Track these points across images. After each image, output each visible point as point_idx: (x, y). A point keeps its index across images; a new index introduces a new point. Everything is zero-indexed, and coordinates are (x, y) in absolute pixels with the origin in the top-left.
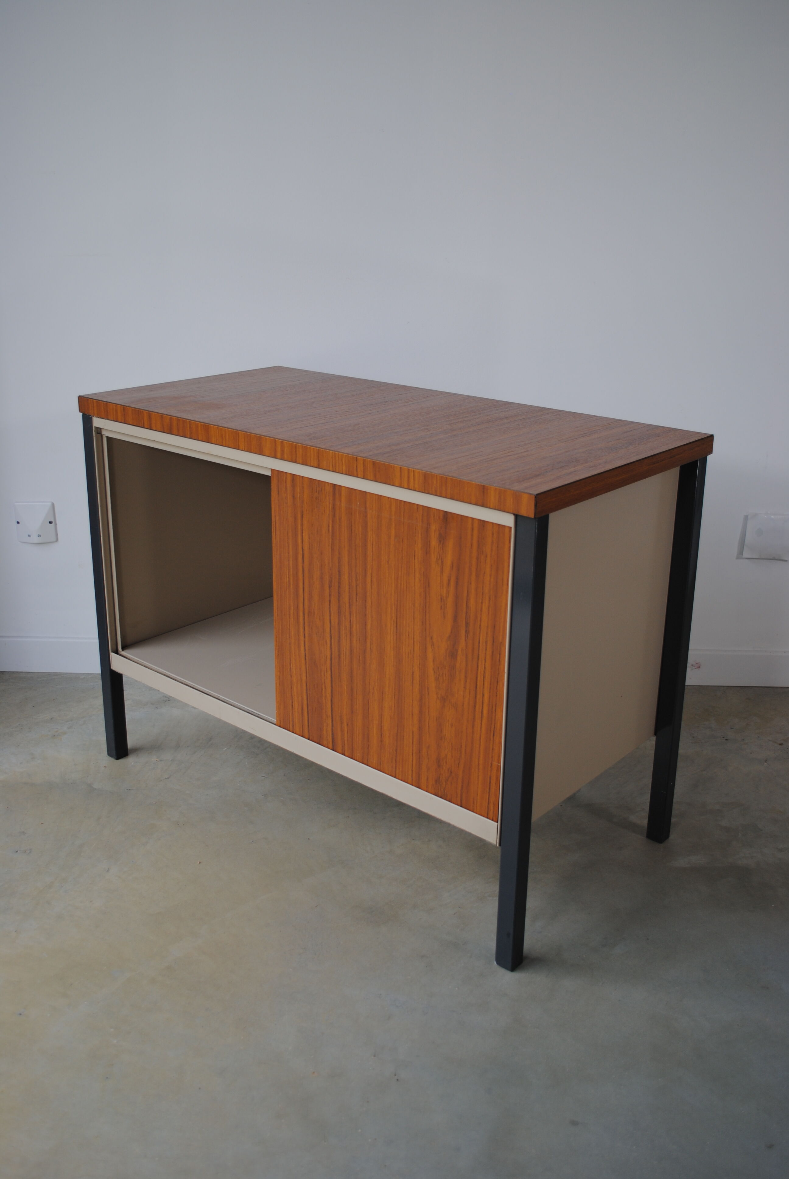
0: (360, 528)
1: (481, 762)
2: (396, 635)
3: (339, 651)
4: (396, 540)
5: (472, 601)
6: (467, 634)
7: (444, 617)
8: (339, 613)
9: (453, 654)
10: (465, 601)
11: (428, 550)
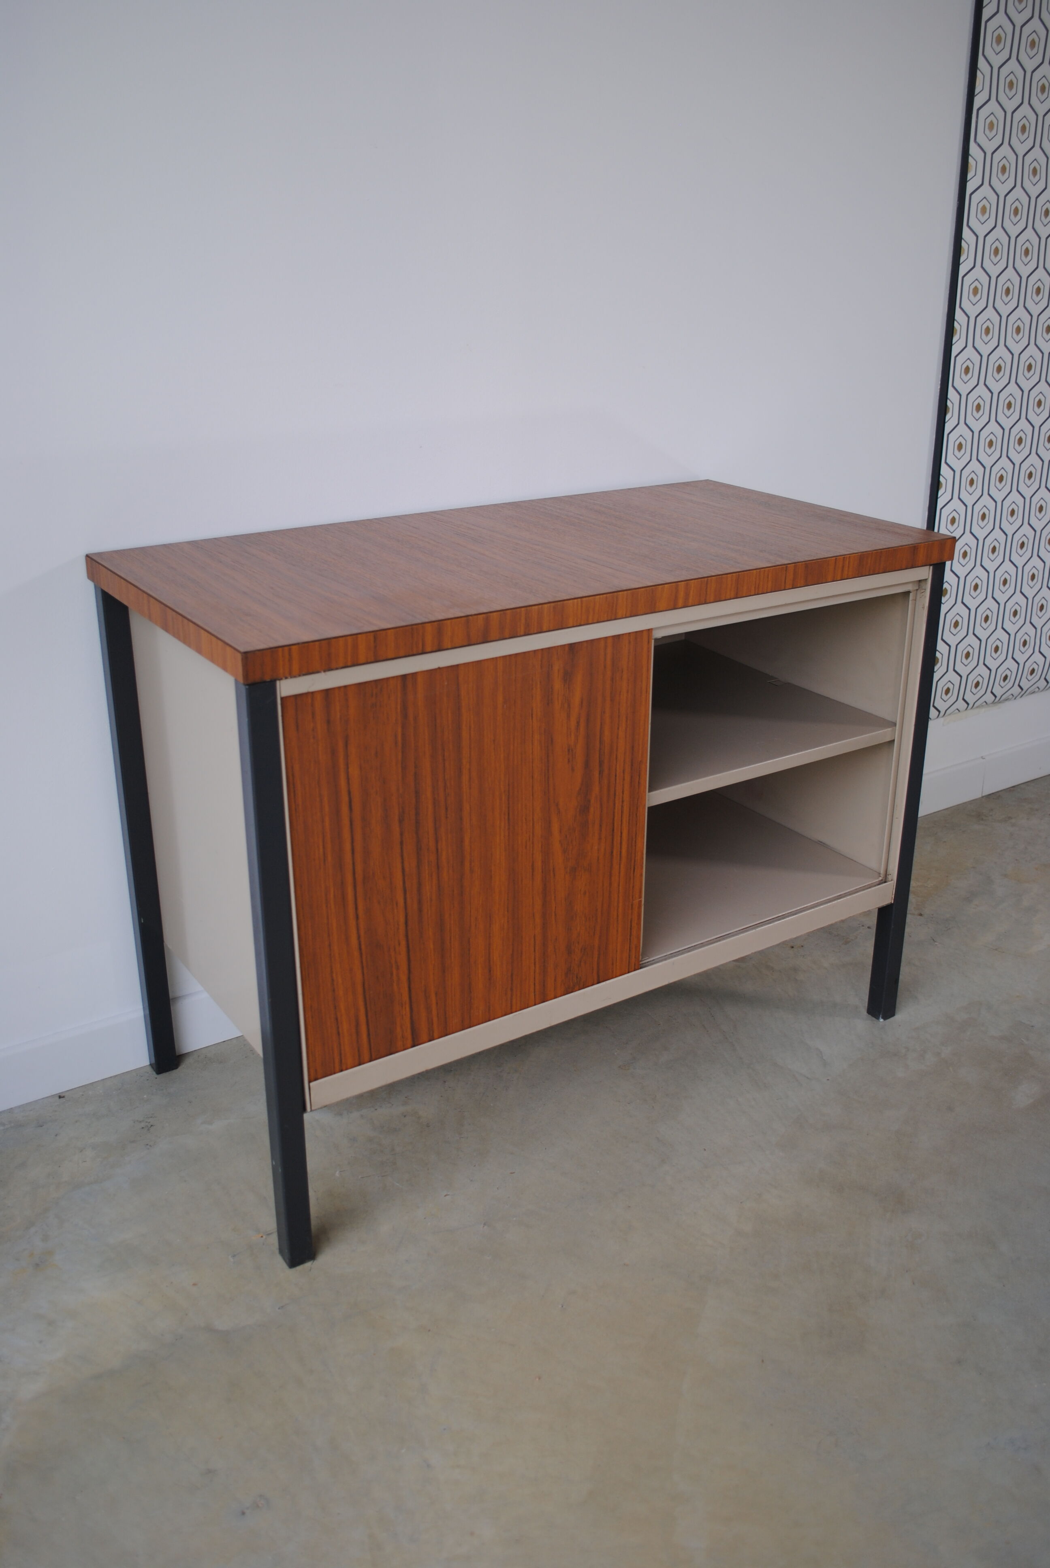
0: (450, 715)
1: (620, 910)
2: (508, 830)
3: (419, 903)
4: (505, 706)
5: (607, 733)
6: (601, 775)
7: (573, 770)
8: (418, 850)
9: (584, 809)
10: (598, 737)
11: (550, 698)
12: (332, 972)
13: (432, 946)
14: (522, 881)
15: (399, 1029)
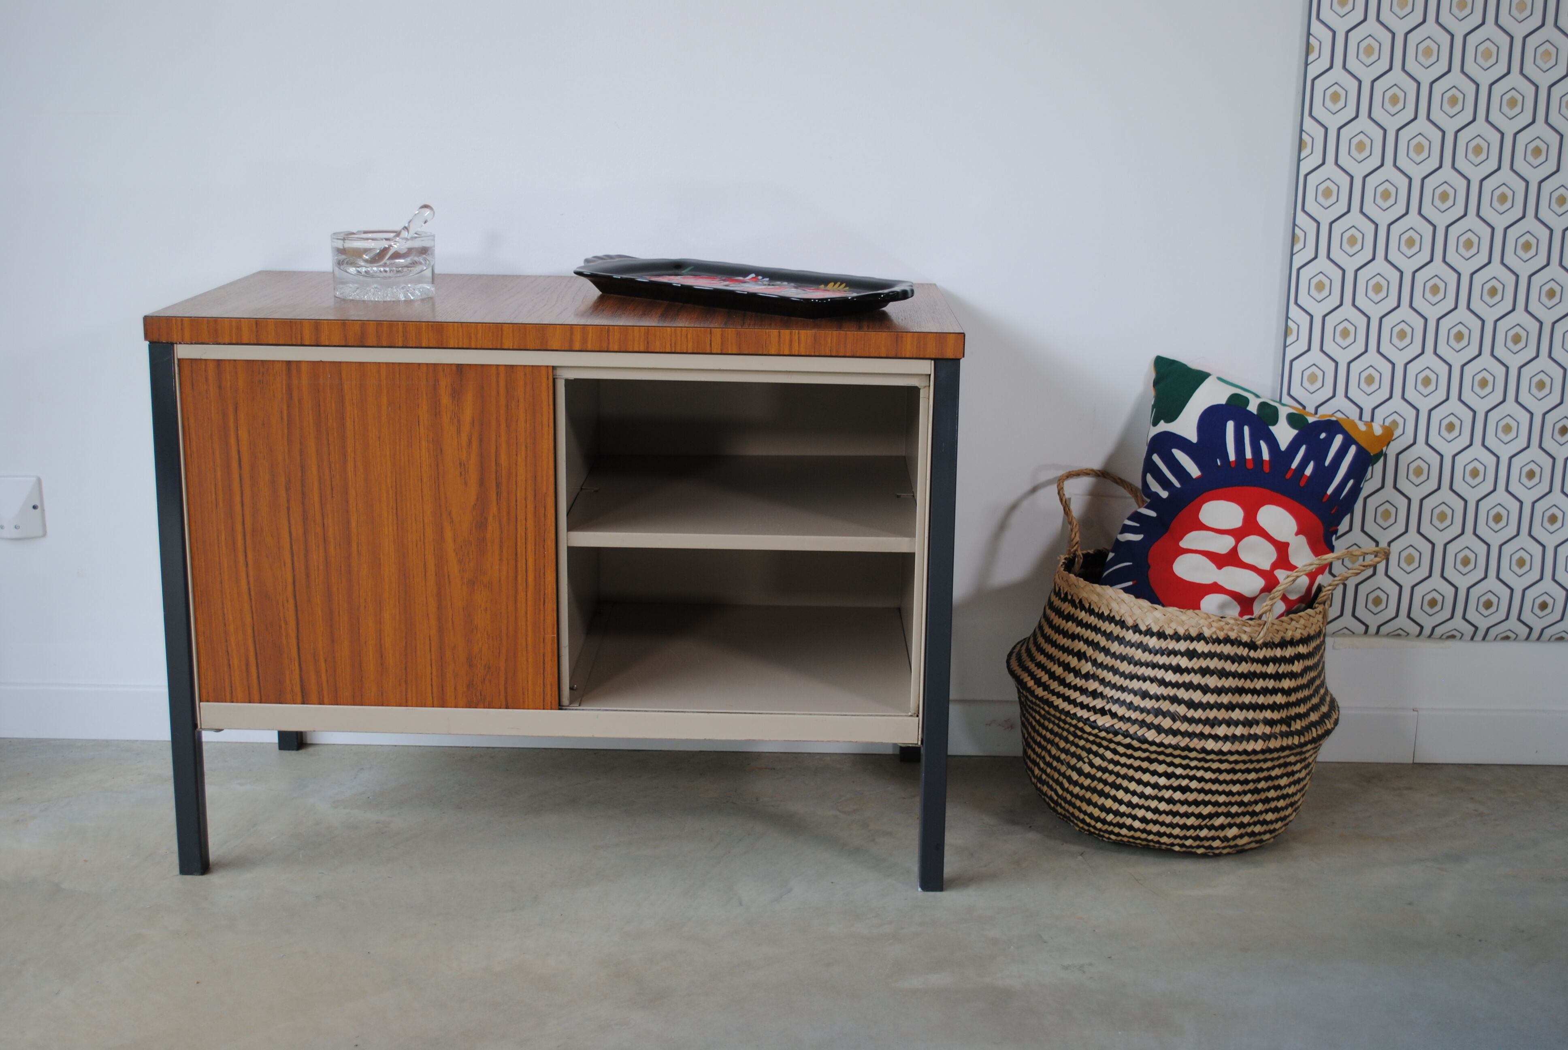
0: (333, 405)
1: (530, 639)
2: (397, 523)
3: (307, 567)
4: (390, 409)
5: (504, 457)
6: (499, 497)
7: (466, 483)
8: (305, 518)
9: (481, 525)
10: (493, 459)
11: (438, 411)
12: (223, 608)
13: (320, 613)
14: (414, 577)
15: (288, 682)
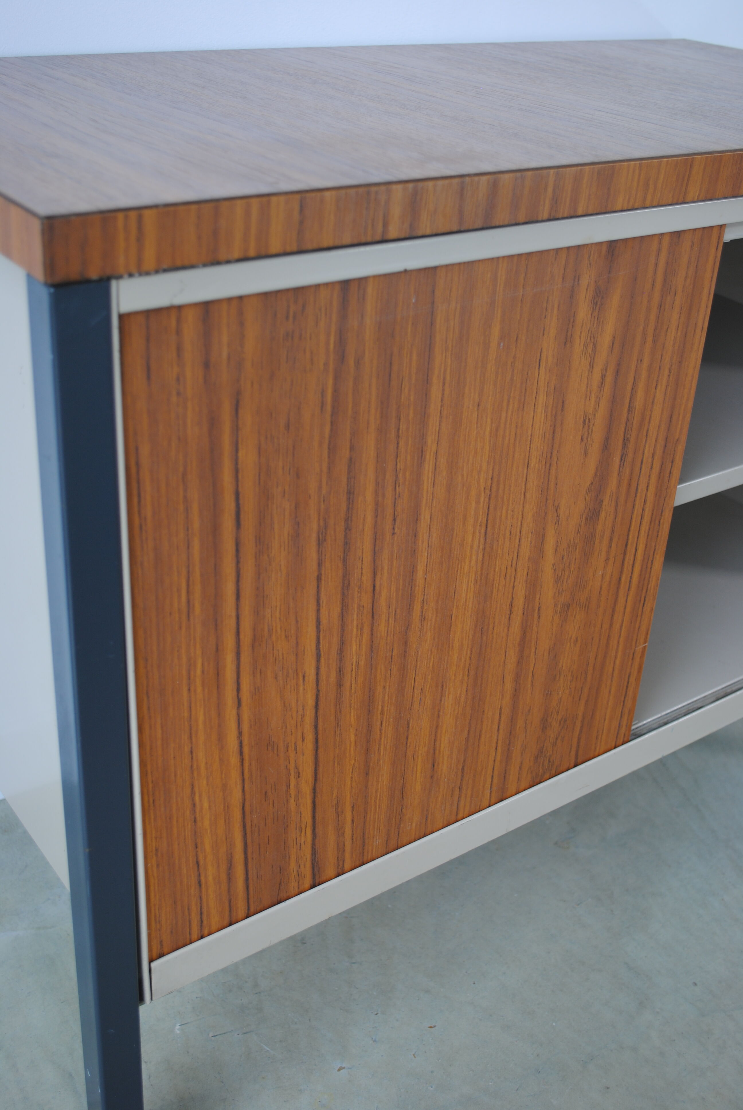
0: (414, 357)
1: (618, 662)
2: (483, 550)
4: (502, 344)
5: (640, 394)
6: (623, 461)
7: (586, 453)
8: (344, 588)
9: (593, 515)
10: (627, 401)
11: (569, 334)
12: (193, 793)
13: (353, 738)
14: (494, 628)
15: (293, 864)
